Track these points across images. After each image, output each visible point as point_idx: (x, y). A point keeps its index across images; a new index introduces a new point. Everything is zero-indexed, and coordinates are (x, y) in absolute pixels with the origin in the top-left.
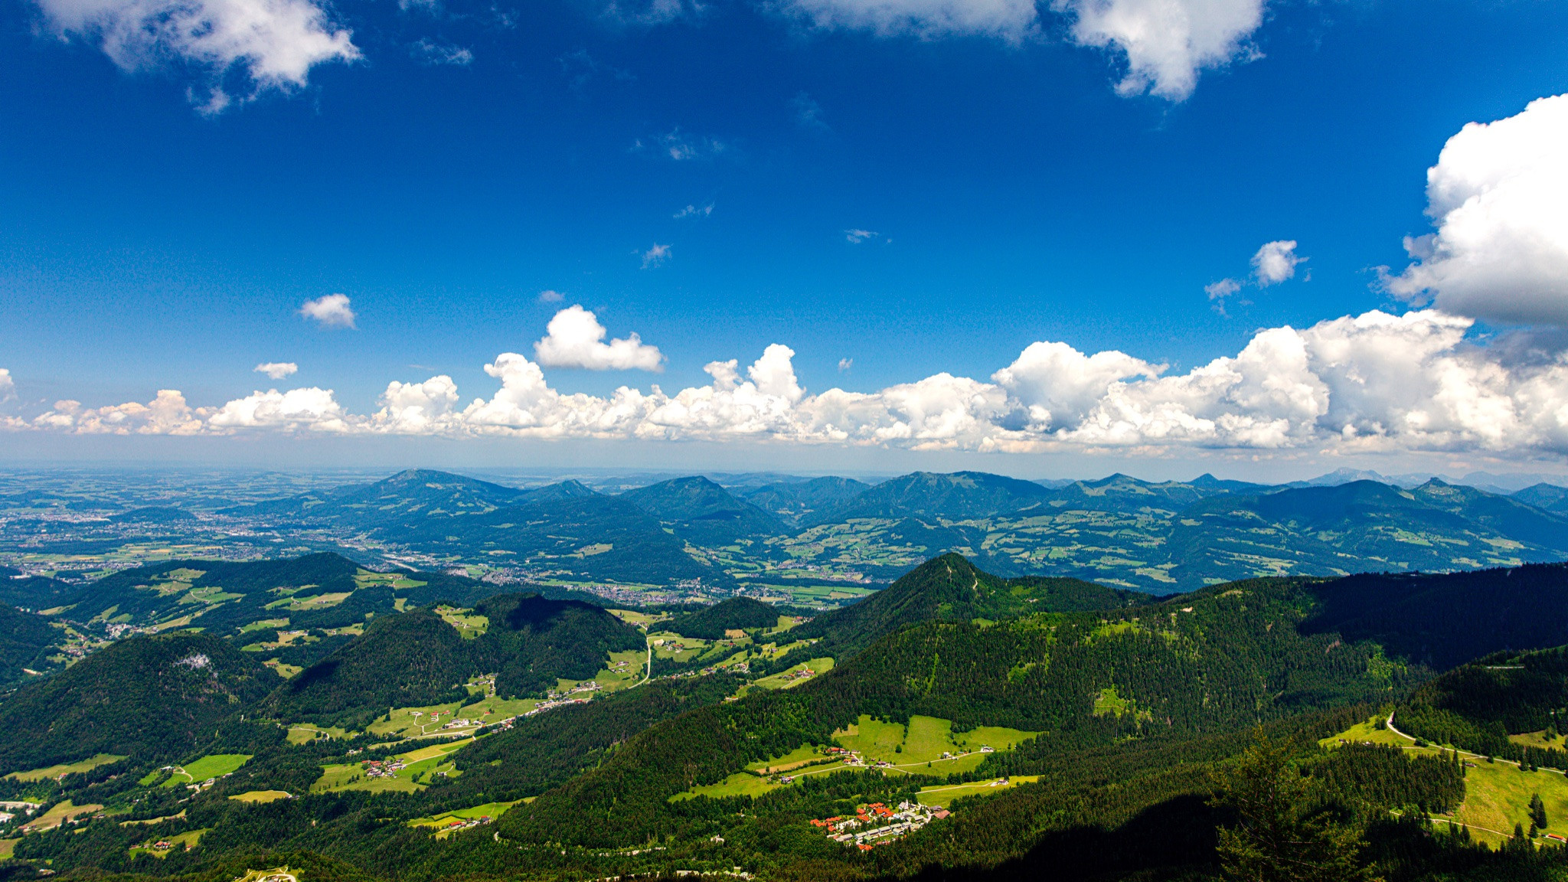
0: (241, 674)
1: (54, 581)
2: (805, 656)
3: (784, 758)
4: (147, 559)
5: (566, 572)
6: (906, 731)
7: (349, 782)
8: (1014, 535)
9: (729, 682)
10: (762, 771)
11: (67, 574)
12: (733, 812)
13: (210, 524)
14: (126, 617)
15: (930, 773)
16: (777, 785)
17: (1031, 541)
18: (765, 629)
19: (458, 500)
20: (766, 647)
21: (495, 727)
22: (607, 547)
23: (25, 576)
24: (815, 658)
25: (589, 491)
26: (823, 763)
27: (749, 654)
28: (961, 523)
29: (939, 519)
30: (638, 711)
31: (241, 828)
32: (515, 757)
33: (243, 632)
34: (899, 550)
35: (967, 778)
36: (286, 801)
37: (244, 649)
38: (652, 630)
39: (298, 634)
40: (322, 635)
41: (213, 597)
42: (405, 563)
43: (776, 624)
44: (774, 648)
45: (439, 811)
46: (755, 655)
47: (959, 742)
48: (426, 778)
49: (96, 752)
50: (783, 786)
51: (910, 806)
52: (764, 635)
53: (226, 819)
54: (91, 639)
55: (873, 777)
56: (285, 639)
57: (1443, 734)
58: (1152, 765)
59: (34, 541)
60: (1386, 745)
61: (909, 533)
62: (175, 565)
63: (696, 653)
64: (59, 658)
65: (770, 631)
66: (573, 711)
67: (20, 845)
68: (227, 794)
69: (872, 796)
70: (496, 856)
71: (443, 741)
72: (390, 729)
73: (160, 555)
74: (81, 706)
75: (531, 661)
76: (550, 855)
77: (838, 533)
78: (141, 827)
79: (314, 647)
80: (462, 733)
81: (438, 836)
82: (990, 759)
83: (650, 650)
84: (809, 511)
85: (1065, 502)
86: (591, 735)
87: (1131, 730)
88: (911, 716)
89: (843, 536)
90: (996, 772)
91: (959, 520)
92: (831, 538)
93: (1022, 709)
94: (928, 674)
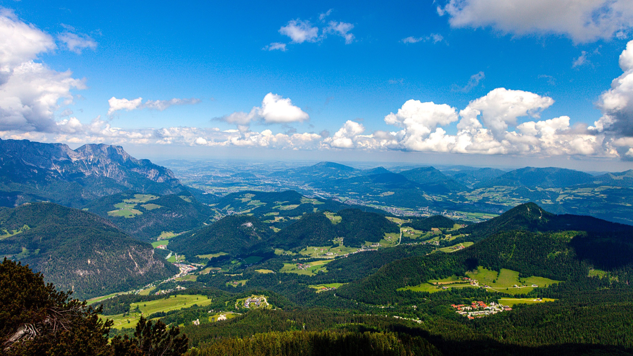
0: (262, 230)
1: (213, 195)
2: (462, 241)
3: (445, 279)
4: (240, 190)
5: (376, 202)
6: (498, 274)
7: (292, 270)
8: (573, 196)
9: (430, 247)
10: (435, 283)
11: (218, 193)
12: (421, 297)
13: (259, 179)
14: (232, 208)
15: (507, 292)
16: (441, 289)
17: (581, 198)
18: (448, 229)
19: (339, 173)
20: (447, 236)
21: (342, 256)
22: (393, 193)
23: (206, 193)
24: (466, 241)
25: (388, 171)
26: (461, 283)
27: (440, 238)
28: (547, 190)
29: (536, 187)
30: (391, 256)
31: (258, 281)
32: (347, 267)
33: (265, 216)
34: (517, 200)
35: (523, 296)
36: (271, 274)
37: (264, 222)
38: (403, 226)
39: (281, 218)
40: (288, 219)
41: (257, 203)
42: (320, 195)
43: (453, 227)
44: (451, 237)
45: (318, 283)
46: (442, 239)
47: (521, 281)
48: (317, 272)
49: (220, 251)
50: (443, 290)
51: (495, 305)
52: (447, 231)
53: (253, 277)
54: (222, 215)
55: (481, 291)
56: (277, 219)
58: (611, 301)
59: (209, 182)
61: (521, 193)
62: (247, 192)
63: (419, 236)
64: (213, 220)
65: (450, 230)
66: (368, 253)
67: (198, 278)
68: (254, 269)
69: (479, 298)
70: (334, 301)
71: (324, 259)
72: (307, 253)
73: (244, 188)
74: (216, 236)
75: (356, 234)
76: (352, 304)
77: (489, 191)
78: (230, 276)
79: (286, 222)
80: (330, 257)
81: (317, 292)
82: (535, 290)
83: (401, 234)
84: (478, 182)
85: (601, 182)
86: (374, 263)
87: (607, 284)
88: (501, 269)
89: (491, 193)
90: (537, 295)
91: (547, 188)
92: (486, 194)
93: (553, 271)
94: (510, 252)
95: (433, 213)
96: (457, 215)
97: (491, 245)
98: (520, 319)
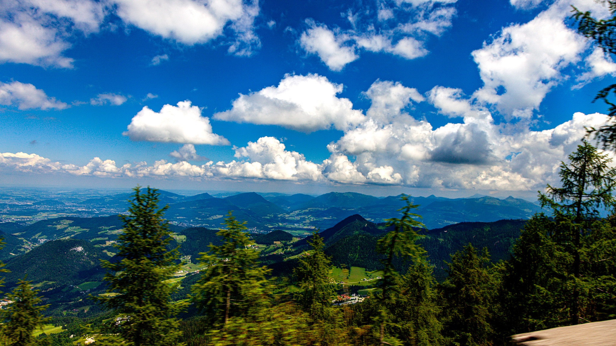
0: (94, 254)
1: (15, 224)
4: (49, 217)
5: (206, 225)
6: (350, 272)
9: (279, 257)
13: (70, 206)
18: (288, 241)
21: (193, 273)
22: (221, 216)
23: (4, 222)
27: (283, 249)
33: (91, 241)
34: (327, 219)
37: (94, 246)
39: (112, 242)
41: (77, 230)
47: (368, 275)
49: (43, 280)
51: (356, 295)
55: (340, 286)
56: (108, 243)
59: (5, 211)
62: (61, 219)
63: (263, 249)
71: (175, 277)
78: (66, 304)
80: (181, 275)
88: (350, 267)
94: (356, 253)
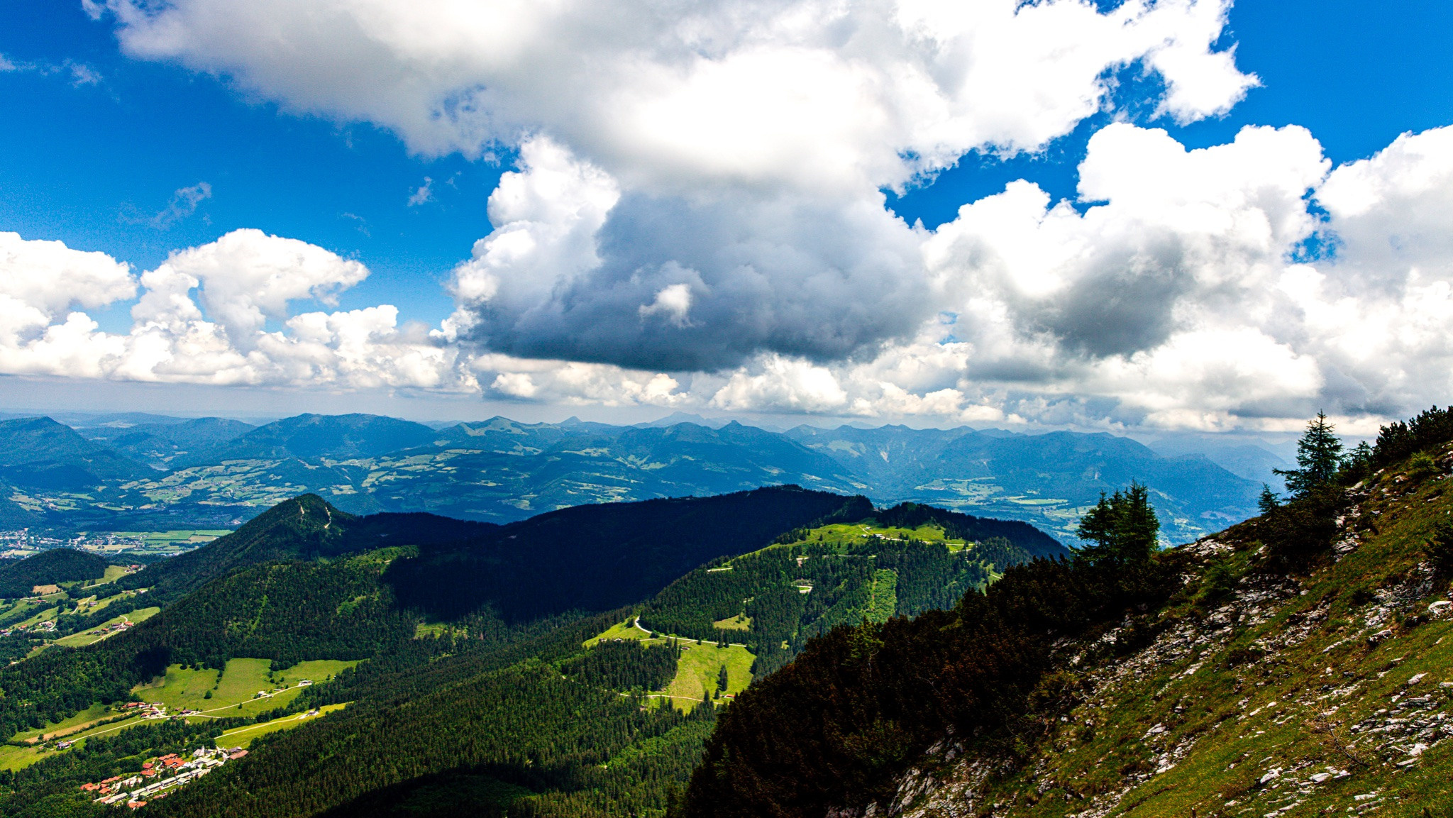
2: (127, 607)
3: (67, 721)
8: (395, 473)
10: (33, 739)
15: (239, 714)
16: (52, 752)
17: (411, 478)
18: (87, 582)
20: (83, 602)
24: (138, 608)
26: (115, 721)
27: (61, 611)
28: (345, 463)
29: (323, 459)
34: (277, 491)
35: (276, 714)
43: (102, 576)
44: (93, 602)
46: (67, 611)
47: (277, 680)
50: (58, 753)
51: (206, 752)
52: (85, 588)
55: (173, 728)
57: (670, 626)
58: (452, 679)
60: (629, 640)
61: (288, 474)
65: (93, 583)
69: (164, 748)
77: (212, 475)
82: (305, 692)
84: (182, 453)
85: (448, 442)
87: (446, 648)
88: (228, 660)
89: (216, 478)
90: (308, 704)
91: (343, 460)
92: (201, 481)
93: (346, 641)
94: (253, 616)
95: (43, 546)
96: (117, 542)
97: (207, 608)
98: (266, 771)
